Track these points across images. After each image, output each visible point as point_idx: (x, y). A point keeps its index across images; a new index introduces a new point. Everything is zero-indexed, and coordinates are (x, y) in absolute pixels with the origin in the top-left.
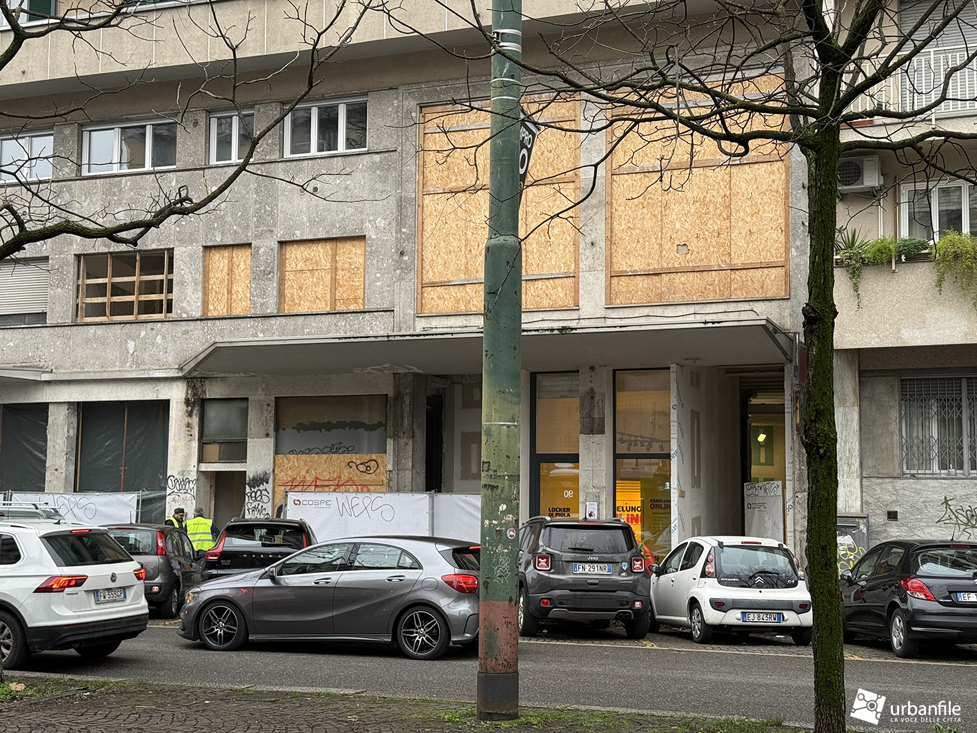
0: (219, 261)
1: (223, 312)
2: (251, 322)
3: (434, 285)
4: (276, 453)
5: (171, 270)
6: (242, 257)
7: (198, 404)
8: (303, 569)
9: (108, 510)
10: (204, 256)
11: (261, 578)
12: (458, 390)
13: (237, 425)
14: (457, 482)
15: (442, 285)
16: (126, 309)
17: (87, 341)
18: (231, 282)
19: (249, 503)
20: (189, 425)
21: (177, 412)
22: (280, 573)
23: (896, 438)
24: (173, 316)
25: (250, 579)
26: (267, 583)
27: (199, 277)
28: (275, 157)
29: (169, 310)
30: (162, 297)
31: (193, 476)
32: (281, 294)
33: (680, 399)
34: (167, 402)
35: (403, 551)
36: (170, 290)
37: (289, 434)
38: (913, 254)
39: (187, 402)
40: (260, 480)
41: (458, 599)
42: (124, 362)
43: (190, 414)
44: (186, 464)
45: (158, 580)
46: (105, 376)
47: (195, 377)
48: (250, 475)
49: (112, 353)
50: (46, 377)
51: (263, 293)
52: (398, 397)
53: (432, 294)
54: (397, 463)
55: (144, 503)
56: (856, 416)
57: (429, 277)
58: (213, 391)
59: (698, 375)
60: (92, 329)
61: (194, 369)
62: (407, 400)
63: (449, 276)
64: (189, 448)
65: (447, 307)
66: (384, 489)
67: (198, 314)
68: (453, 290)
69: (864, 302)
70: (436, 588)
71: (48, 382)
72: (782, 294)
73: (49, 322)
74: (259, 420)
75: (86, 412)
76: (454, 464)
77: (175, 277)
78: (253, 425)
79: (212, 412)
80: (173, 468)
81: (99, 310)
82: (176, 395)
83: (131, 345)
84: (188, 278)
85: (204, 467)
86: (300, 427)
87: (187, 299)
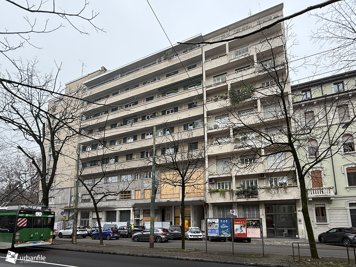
0: (137, 192)
1: (137, 199)
2: (140, 200)
3: (162, 195)
4: (143, 217)
5: (131, 193)
6: (139, 192)
7: (134, 210)
8: (145, 232)
9: (123, 224)
10: (135, 192)
11: (141, 233)
12: (166, 208)
13: (139, 213)
14: (166, 220)
15: (163, 195)
16: (126, 198)
17: (121, 202)
18: (138, 195)
19: (140, 223)
20: (133, 213)
21: (132, 211)
22: (143, 232)
23: (217, 214)
24: (131, 199)
25: (139, 233)
26: (141, 234)
27: (134, 194)
28: (143, 179)
29: (131, 198)
30: (130, 197)
31: (133, 220)
32: (144, 196)
33: (192, 209)
34: (130, 210)
35: (157, 230)
36: (131, 196)
37: (145, 214)
38: (217, 191)
39: (133, 210)
40: (141, 220)
41: (163, 236)
42: (125, 205)
43: (133, 212)
44: (133, 218)
45: (127, 233)
46: (123, 207)
47: (134, 207)
48: (140, 220)
49: (124, 204)
50: (116, 207)
51: (142, 196)
52: (158, 209)
53: (162, 196)
54: (158, 218)
55: (128, 223)
56: (212, 211)
57: (162, 194)
58: (136, 209)
59: (195, 206)
60: (122, 201)
61: (133, 206)
62: (159, 210)
63: (164, 194)
64: (133, 216)
65: (164, 198)
66: (156, 221)
67: (134, 199)
68: (165, 196)
69: (212, 197)
70: (160, 234)
71: (116, 208)
72: (204, 196)
73: (117, 200)
74: (141, 212)
75: (121, 211)
76: (166, 218)
77: (131, 194)
78: (141, 213)
79: (136, 211)
80: (131, 219)
81: (122, 198)
82: (131, 209)
83: (126, 203)
84: (133, 194)
85: (135, 219)
86: (146, 213)
87: (133, 197)
